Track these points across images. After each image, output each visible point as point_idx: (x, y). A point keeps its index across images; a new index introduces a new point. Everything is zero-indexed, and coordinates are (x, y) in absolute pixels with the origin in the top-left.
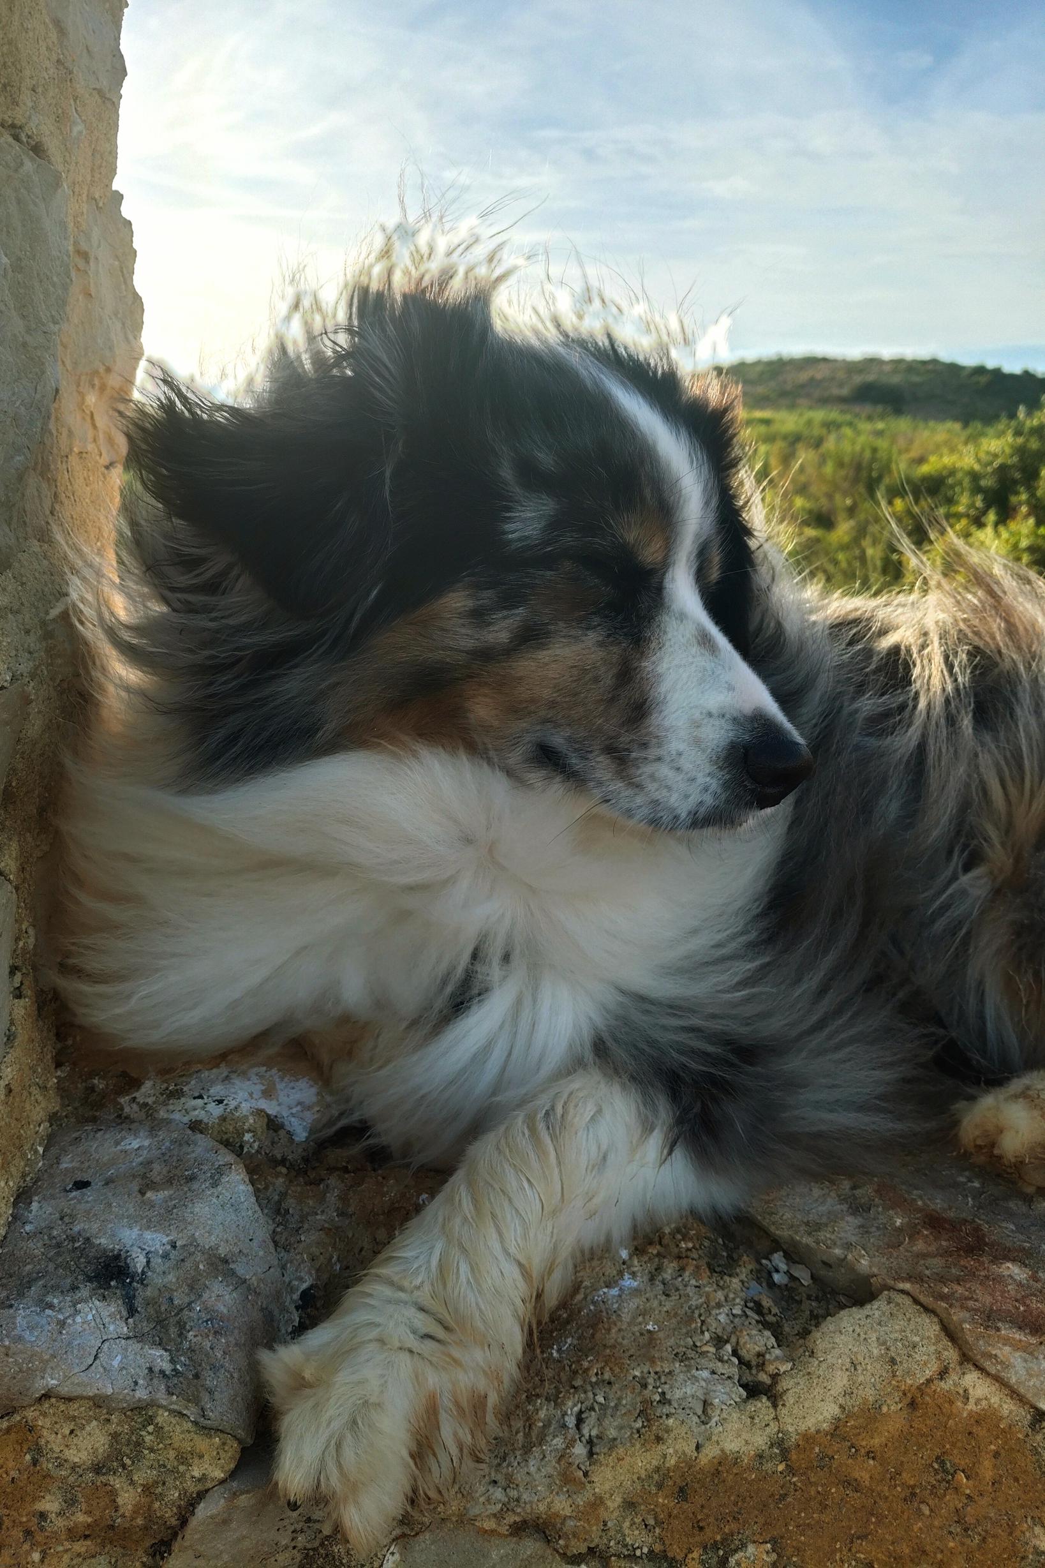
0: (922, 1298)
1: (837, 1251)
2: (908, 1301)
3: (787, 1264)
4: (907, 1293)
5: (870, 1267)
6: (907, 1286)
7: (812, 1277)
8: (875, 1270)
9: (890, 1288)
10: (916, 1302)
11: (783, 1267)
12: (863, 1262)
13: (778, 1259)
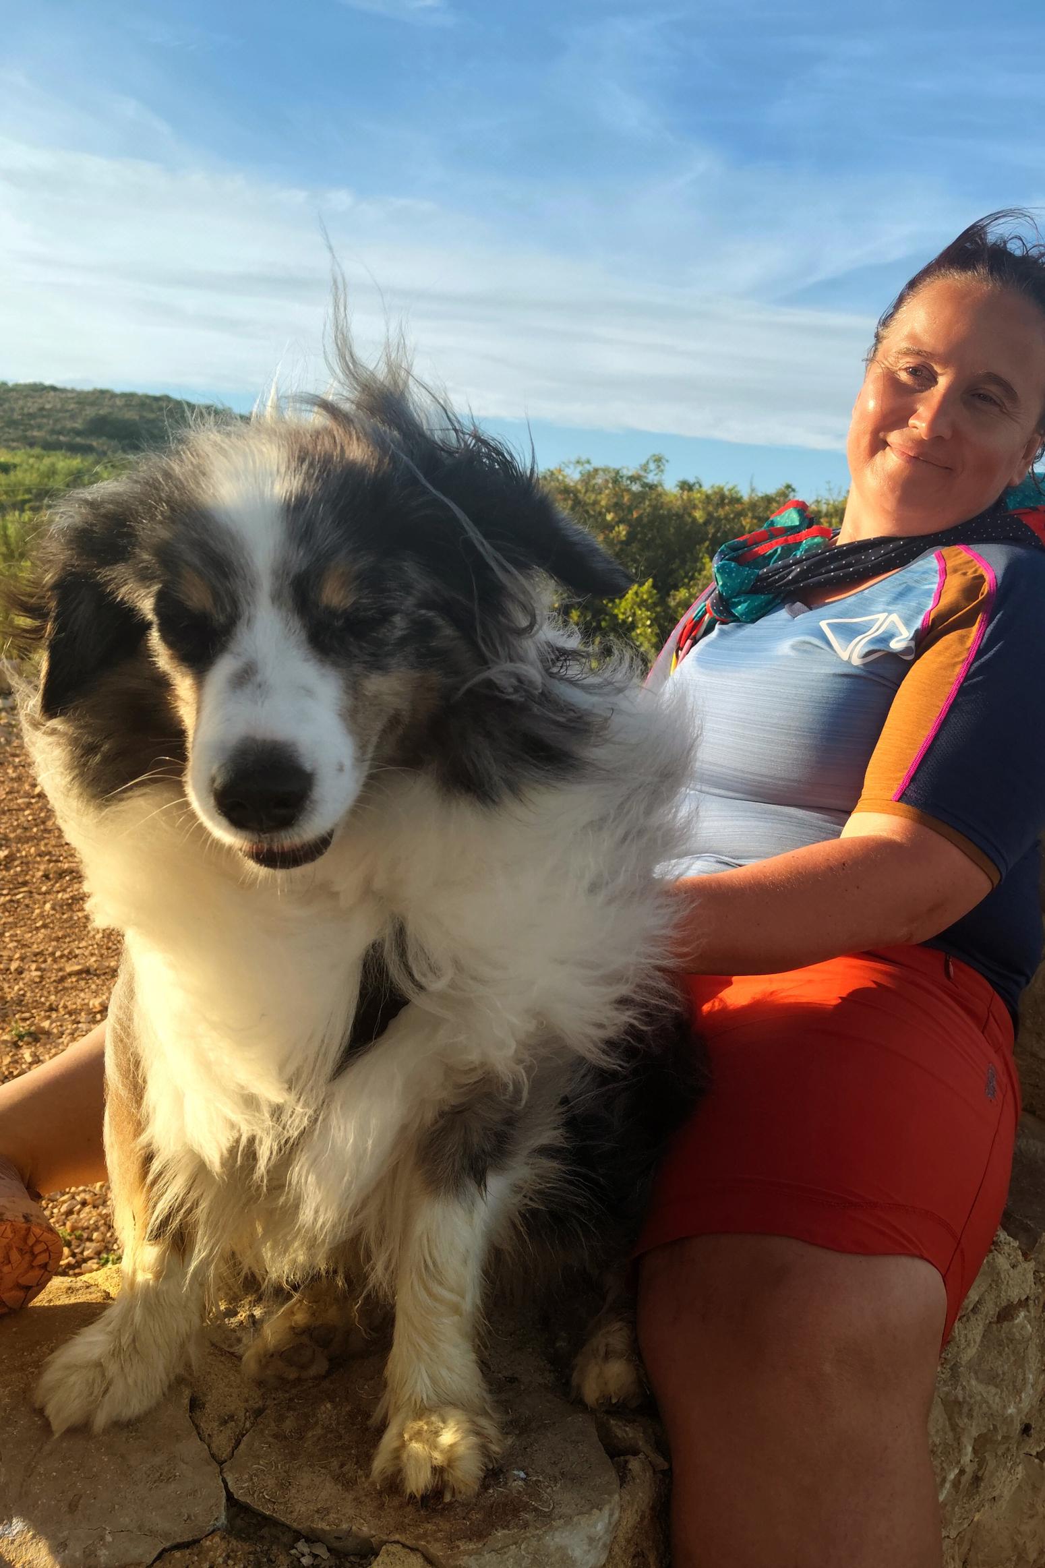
0: (408, 1543)
1: (345, 1526)
2: (399, 1547)
3: (309, 1547)
4: (398, 1542)
5: (370, 1531)
6: (397, 1537)
7: (329, 1550)
8: (373, 1532)
9: (385, 1542)
10: (404, 1546)
11: (306, 1550)
12: (363, 1528)
13: (302, 1546)
